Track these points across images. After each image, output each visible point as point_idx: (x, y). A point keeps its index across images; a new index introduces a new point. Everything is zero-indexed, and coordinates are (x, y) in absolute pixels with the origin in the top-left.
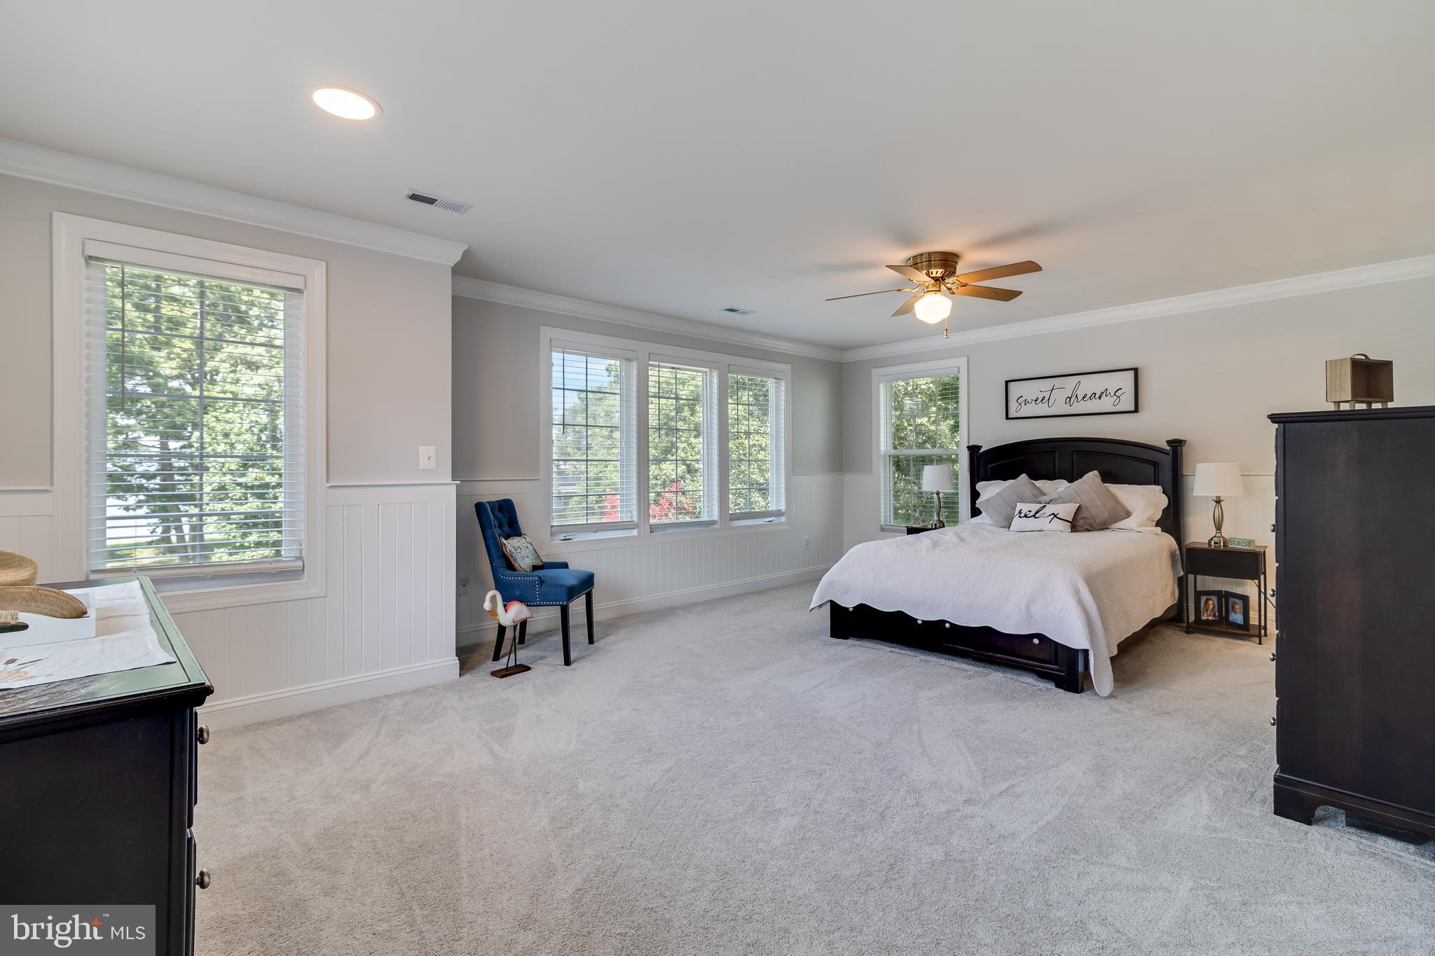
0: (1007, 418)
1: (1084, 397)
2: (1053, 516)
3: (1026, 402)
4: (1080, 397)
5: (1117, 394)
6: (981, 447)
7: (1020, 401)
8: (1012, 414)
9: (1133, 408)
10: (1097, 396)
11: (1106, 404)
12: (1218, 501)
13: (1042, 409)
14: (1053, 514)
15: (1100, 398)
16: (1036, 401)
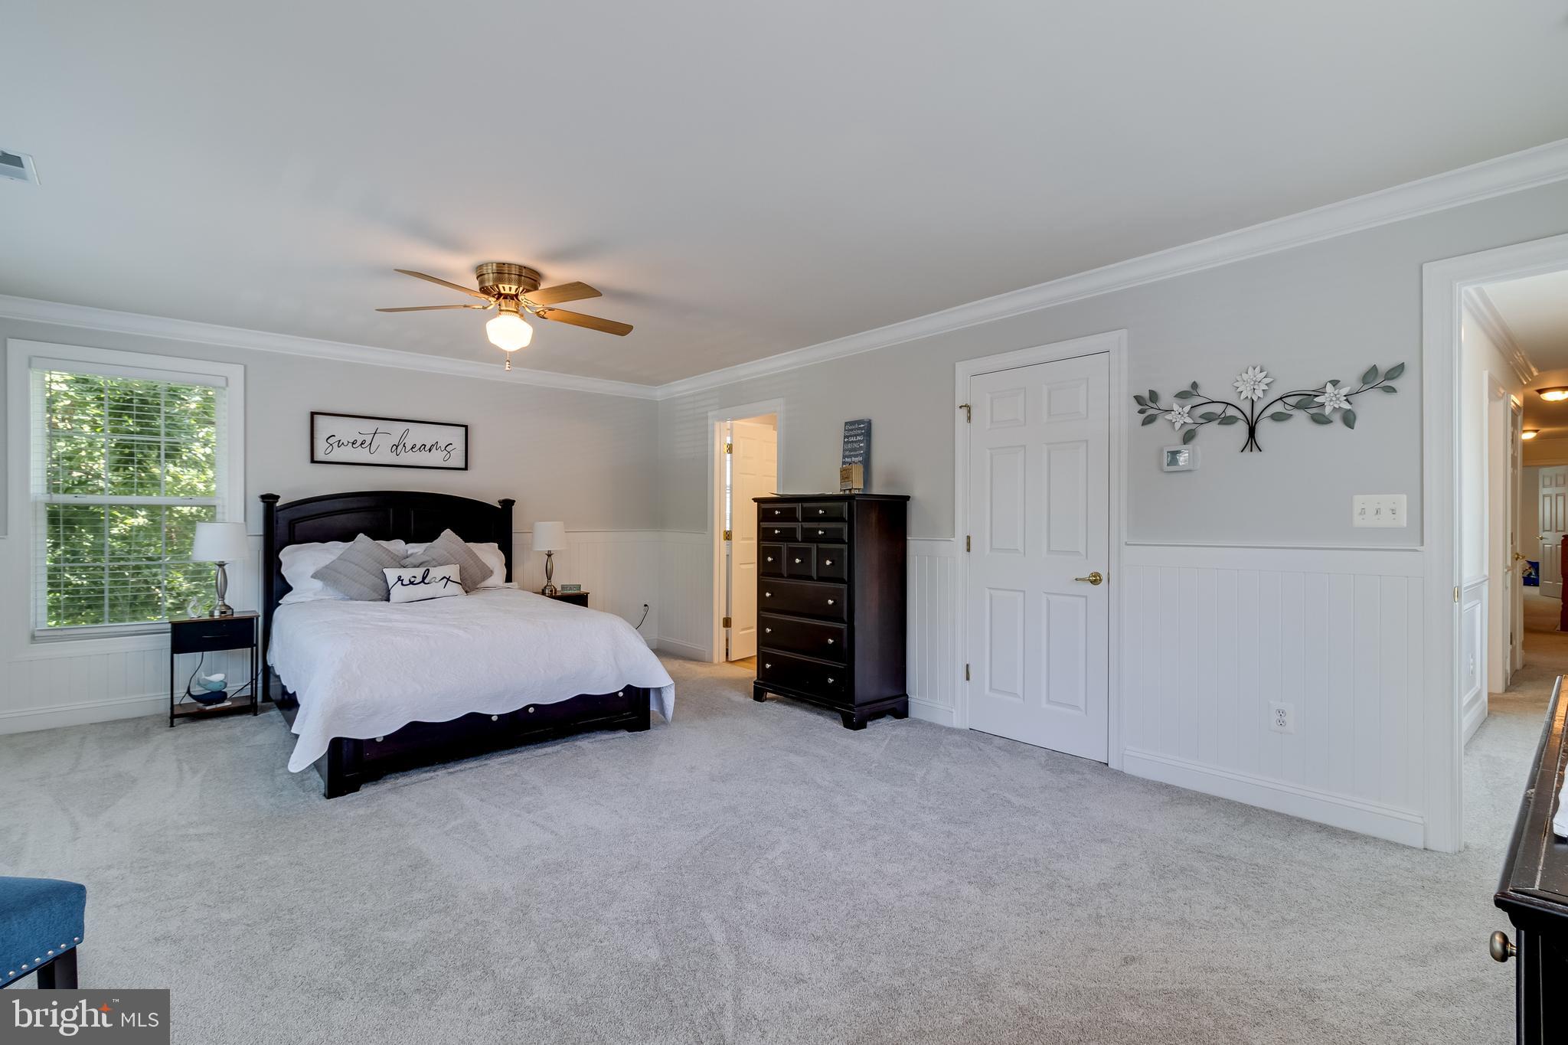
0: (313, 461)
1: (413, 448)
2: (445, 580)
3: (340, 444)
4: (408, 447)
5: (448, 449)
6: (278, 497)
7: (331, 441)
8: (319, 456)
9: (464, 467)
10: (427, 448)
11: (436, 458)
12: (549, 555)
13: (362, 455)
14: (445, 577)
15: (430, 451)
16: (353, 443)
